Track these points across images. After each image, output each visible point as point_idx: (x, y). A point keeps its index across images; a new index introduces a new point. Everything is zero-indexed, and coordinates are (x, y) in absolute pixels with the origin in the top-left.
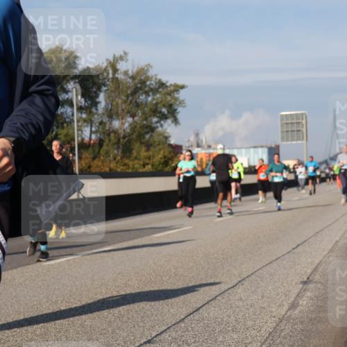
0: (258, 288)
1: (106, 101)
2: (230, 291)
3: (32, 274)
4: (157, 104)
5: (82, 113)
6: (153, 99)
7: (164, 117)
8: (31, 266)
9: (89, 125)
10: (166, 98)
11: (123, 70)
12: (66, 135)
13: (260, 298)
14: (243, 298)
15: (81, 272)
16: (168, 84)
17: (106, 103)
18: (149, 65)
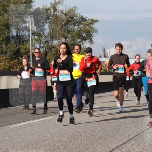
0: (140, 144)
1: (49, 28)
2: (122, 146)
3: (3, 133)
4: (80, 31)
5: (34, 36)
6: (78, 28)
7: (84, 39)
8: (3, 128)
9: (39, 43)
10: (86, 27)
11: (60, 10)
12: (25, 49)
13: (141, 150)
14: (131, 150)
15: (33, 132)
16: (87, 19)
17: (50, 30)
18: (76, 7)
